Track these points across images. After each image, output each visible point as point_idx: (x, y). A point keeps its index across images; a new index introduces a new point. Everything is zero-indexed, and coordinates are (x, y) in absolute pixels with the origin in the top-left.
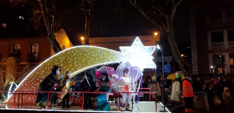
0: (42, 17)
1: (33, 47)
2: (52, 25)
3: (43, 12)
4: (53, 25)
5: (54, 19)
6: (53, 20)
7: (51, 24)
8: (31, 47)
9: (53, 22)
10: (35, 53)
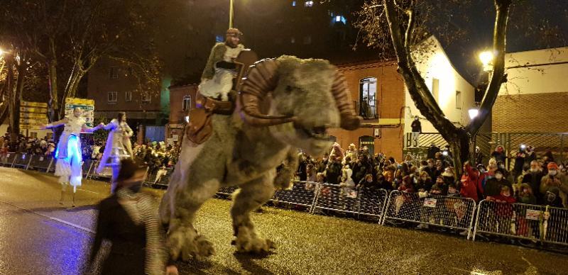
0: (384, 16)
1: (365, 86)
2: (406, 34)
3: (385, 5)
4: (409, 33)
5: (413, 18)
6: (410, 20)
7: (405, 32)
8: (362, 85)
9: (409, 25)
10: (369, 99)
